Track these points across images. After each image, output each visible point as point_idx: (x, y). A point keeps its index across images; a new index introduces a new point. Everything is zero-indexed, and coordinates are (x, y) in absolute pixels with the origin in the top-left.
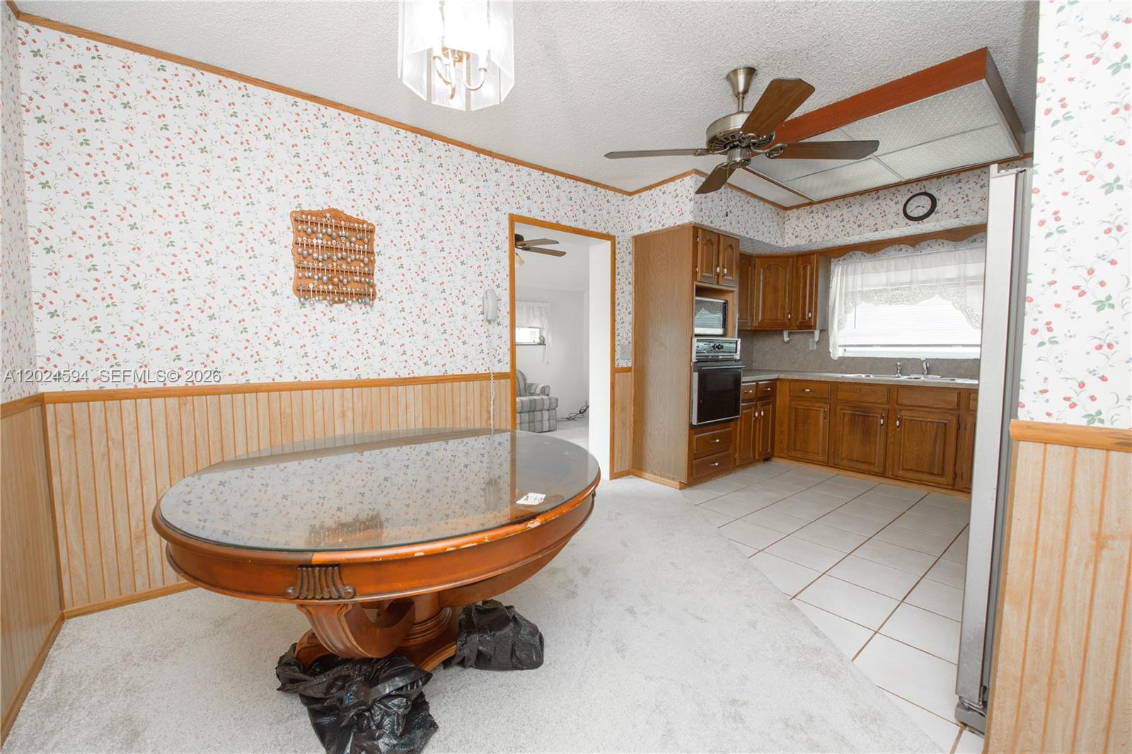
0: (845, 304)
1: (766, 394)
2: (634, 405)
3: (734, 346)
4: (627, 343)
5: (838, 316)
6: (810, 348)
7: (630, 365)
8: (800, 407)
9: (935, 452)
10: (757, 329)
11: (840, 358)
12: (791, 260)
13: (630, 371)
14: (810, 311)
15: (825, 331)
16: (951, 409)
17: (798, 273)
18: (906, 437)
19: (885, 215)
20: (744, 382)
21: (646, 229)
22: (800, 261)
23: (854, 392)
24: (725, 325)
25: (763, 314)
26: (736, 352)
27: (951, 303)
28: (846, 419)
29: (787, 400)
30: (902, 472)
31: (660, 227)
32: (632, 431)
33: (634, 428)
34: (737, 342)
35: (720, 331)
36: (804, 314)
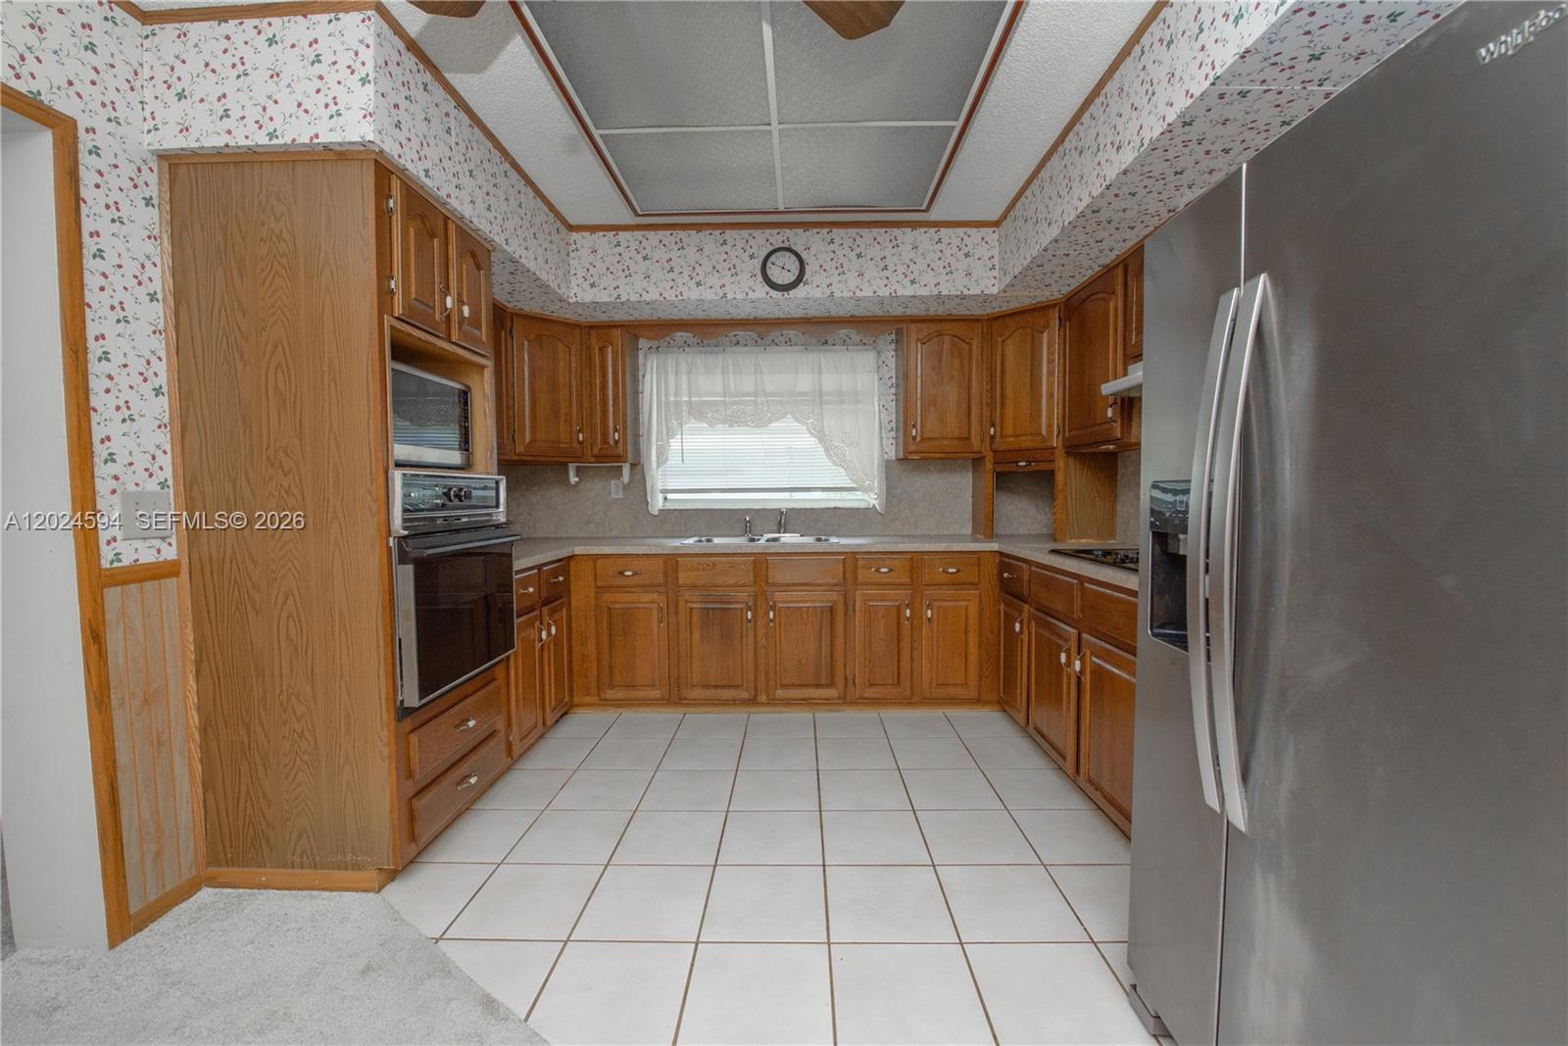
0: (666, 422)
1: (555, 587)
2: (198, 674)
3: (493, 493)
4: (152, 486)
5: (657, 441)
6: (614, 496)
7: (170, 553)
8: (617, 606)
9: (821, 652)
10: (524, 458)
11: (661, 511)
12: (578, 332)
13: (177, 574)
14: (616, 430)
15: (637, 468)
16: (836, 585)
17: (590, 358)
18: (783, 634)
19: (737, 274)
20: (518, 572)
21: (208, 135)
22: (593, 340)
23: (704, 569)
24: (465, 444)
25: (533, 428)
26: (497, 506)
27: (805, 428)
28: (695, 618)
29: (592, 594)
30: (781, 691)
31: (261, 139)
32: (197, 755)
33: (205, 746)
34: (497, 483)
35: (455, 457)
36: (605, 435)
